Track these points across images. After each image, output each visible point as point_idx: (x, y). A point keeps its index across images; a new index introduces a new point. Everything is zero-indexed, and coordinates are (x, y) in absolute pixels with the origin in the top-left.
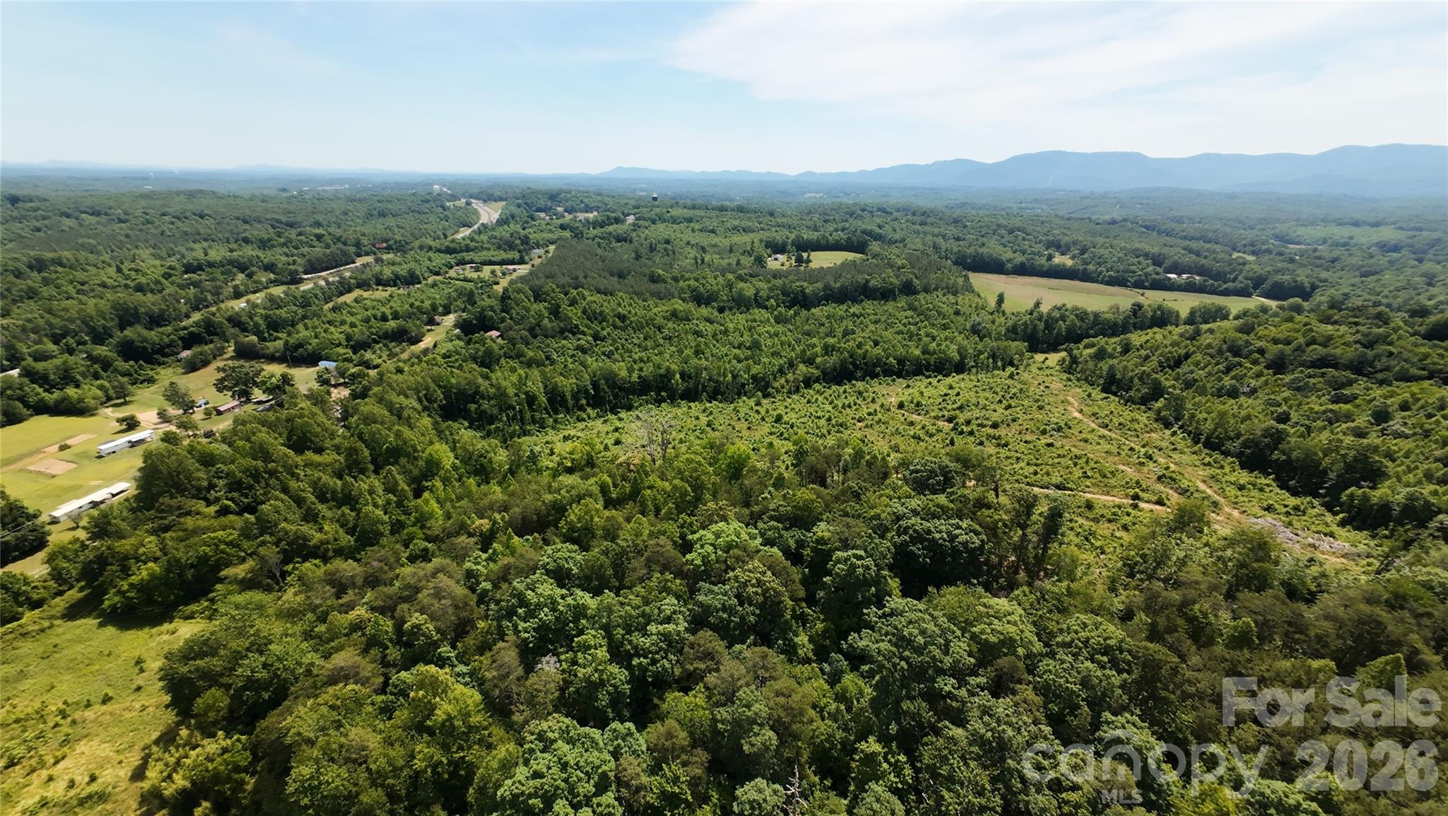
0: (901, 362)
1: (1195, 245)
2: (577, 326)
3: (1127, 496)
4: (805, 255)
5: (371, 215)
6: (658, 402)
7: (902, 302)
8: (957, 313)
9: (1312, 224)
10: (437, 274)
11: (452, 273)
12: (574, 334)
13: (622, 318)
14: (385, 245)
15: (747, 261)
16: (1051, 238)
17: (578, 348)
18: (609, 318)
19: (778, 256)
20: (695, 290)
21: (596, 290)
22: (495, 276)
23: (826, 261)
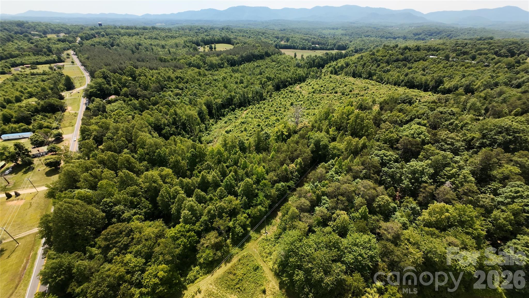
0: (291, 79)
2: (166, 85)
4: (213, 45)
7: (268, 59)
10: (3, 73)
13: (181, 78)
15: (191, 50)
17: (177, 95)
18: (174, 79)
19: (199, 47)
20: (190, 63)
21: (147, 68)
22: (55, 70)
23: (222, 48)
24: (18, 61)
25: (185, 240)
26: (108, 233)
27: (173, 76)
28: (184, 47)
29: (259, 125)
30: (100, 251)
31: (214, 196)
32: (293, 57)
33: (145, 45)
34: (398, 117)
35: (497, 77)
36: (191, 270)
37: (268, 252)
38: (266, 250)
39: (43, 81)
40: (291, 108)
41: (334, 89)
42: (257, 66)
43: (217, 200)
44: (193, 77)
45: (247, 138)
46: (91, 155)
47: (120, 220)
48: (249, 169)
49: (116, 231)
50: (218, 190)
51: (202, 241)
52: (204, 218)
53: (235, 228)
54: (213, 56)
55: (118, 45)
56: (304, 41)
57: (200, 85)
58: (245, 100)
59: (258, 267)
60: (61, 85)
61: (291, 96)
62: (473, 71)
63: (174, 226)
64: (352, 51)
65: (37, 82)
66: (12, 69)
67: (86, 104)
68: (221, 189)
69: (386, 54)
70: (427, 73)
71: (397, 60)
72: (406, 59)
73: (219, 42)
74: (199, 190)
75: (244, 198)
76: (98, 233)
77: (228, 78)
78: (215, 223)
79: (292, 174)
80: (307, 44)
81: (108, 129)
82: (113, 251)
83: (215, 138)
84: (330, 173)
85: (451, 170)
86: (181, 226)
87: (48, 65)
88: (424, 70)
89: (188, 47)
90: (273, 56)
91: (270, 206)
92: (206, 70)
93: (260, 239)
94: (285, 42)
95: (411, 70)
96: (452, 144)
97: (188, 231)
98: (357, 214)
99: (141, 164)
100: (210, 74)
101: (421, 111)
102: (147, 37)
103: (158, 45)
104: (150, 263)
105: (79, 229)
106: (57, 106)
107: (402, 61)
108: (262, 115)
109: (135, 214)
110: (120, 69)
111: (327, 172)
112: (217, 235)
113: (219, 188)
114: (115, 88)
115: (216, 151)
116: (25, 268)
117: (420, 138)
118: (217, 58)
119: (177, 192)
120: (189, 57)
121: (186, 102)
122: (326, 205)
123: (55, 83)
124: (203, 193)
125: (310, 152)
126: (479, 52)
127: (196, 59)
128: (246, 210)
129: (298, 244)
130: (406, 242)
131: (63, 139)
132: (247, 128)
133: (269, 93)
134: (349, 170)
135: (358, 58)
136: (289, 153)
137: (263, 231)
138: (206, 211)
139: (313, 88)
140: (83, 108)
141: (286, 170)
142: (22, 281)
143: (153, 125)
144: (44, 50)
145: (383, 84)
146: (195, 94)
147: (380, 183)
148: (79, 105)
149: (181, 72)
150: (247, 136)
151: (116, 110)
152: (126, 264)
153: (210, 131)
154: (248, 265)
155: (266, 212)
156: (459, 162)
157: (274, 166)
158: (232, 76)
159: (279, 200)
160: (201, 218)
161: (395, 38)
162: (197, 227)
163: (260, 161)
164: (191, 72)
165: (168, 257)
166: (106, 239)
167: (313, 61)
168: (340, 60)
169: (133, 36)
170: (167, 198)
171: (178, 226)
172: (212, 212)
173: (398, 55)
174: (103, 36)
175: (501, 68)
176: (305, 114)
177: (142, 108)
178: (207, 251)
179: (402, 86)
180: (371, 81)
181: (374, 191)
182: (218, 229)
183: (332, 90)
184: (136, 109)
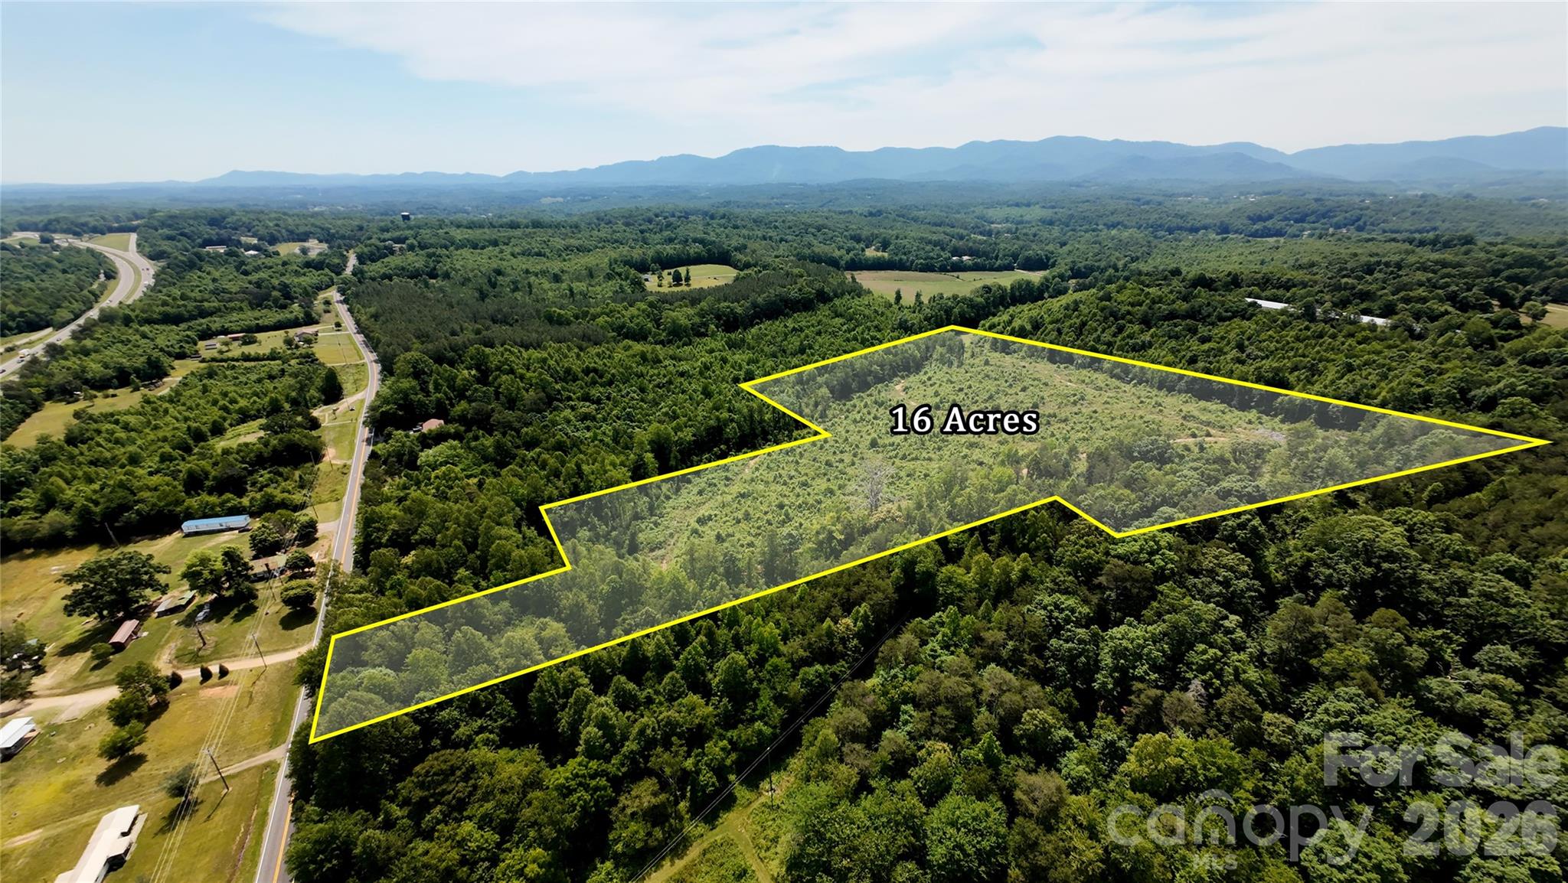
2: (559, 392)
4: (682, 270)
7: (824, 310)
10: (181, 356)
11: (205, 351)
12: (561, 402)
13: (597, 373)
16: (851, 233)
17: (585, 417)
18: (581, 375)
19: (646, 276)
20: (623, 326)
21: (516, 343)
22: (297, 347)
23: (707, 277)
24: (216, 323)
25: (587, 797)
26: (428, 772)
27: (577, 367)
28: (609, 277)
29: (781, 506)
30: (405, 811)
31: (657, 692)
32: (892, 301)
33: (513, 275)
34: (1118, 500)
35: (1440, 374)
36: (595, 868)
37: (772, 835)
38: (768, 832)
39: (271, 377)
40: (870, 453)
41: (991, 397)
42: (794, 329)
43: (661, 704)
44: (626, 368)
45: (750, 539)
46: (388, 585)
47: (449, 743)
48: (743, 628)
49: (444, 767)
50: (666, 680)
51: (623, 800)
52: (630, 746)
53: (698, 772)
54: (681, 307)
55: (447, 276)
56: (928, 248)
57: (643, 390)
58: (753, 429)
59: (744, 872)
60: (313, 392)
61: (875, 418)
62: (1378, 353)
63: (563, 763)
64: (1062, 277)
65: (259, 381)
66: (201, 344)
67: (368, 441)
68: (672, 678)
69: (1142, 297)
70: (1248, 356)
71: (1172, 316)
72: (1193, 314)
73: (698, 260)
74: (623, 679)
75: (725, 700)
76: (403, 771)
77: (716, 367)
78: (653, 759)
79: (844, 644)
80: (939, 256)
81: (422, 514)
82: (436, 812)
83: (671, 535)
84: (929, 646)
85: (1204, 652)
86: (580, 764)
87: (281, 333)
88: (1241, 347)
89: (620, 275)
90: (837, 302)
91: (785, 723)
92: (662, 343)
93: (756, 805)
94: (877, 250)
95: (1206, 346)
96: (1226, 583)
97: (593, 777)
98: (975, 753)
99: (496, 609)
100: (673, 358)
101: (1181, 486)
102: (517, 250)
103: (544, 273)
104: (508, 845)
105: (369, 758)
106: (306, 448)
107: (1184, 317)
108: (793, 473)
109: (482, 730)
110: (452, 349)
111: (924, 643)
112: (657, 787)
113: (670, 674)
114: (439, 400)
115: (668, 579)
116: (242, 846)
117: (1152, 563)
118: (690, 311)
119: (574, 683)
120: (619, 307)
121: (607, 440)
122: (908, 728)
123: (302, 388)
124: (631, 686)
125: (891, 590)
126: (1402, 294)
127: (636, 312)
128: (727, 730)
129: (825, 816)
130: (1070, 822)
131: (318, 535)
132: (751, 511)
133: (820, 408)
134: (977, 640)
135: (1067, 308)
136: (841, 590)
137: (765, 785)
138: (635, 730)
139: (937, 394)
140: (363, 452)
141: (830, 634)
142: (237, 874)
143: (524, 504)
144: (276, 293)
145: (1129, 383)
146: (630, 417)
147: (1043, 677)
148: (352, 444)
149: (598, 355)
150: (749, 533)
151: (442, 464)
152: (461, 844)
153: (661, 516)
154: (722, 865)
155: (775, 736)
156: (1232, 632)
157: (802, 621)
158: (724, 361)
159: (806, 709)
160: (623, 746)
161: (1194, 230)
162: (614, 766)
163: (772, 605)
164: (624, 353)
165: (549, 832)
166: (422, 785)
167: (946, 311)
168: (1020, 307)
169: (483, 248)
170: (551, 695)
171: (572, 763)
172: (649, 731)
173: (1174, 302)
174: (411, 248)
175: (1457, 346)
176: (902, 474)
177: (501, 459)
178: (633, 826)
179: (1180, 392)
180: (1096, 375)
181: (1018, 698)
182: (658, 775)
183: (986, 401)
184: (486, 459)
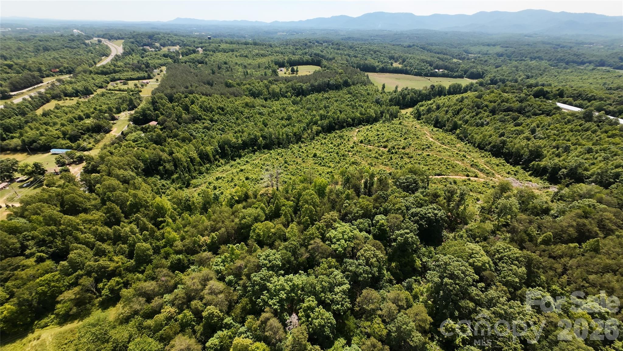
0: (353, 120)
1: (441, 56)
2: (200, 116)
3: (464, 175)
4: (295, 68)
5: (39, 50)
6: (254, 152)
7: (345, 90)
8: (368, 94)
9: (475, 45)
10: (101, 87)
11: (110, 86)
12: (200, 120)
13: (222, 109)
14: (58, 70)
15: (269, 72)
16: (390, 55)
19: (282, 69)
20: (251, 90)
22: (138, 87)
23: (305, 71)
24: (117, 76)
28: (266, 68)
31: (114, 251)
32: (380, 89)
33: (230, 65)
36: (47, 316)
42: (326, 98)
44: (236, 109)
51: (65, 293)
54: (280, 83)
55: (206, 63)
56: (423, 64)
57: (238, 119)
60: (124, 106)
66: (110, 83)
69: (498, 98)
71: (509, 110)
72: (520, 110)
77: (279, 112)
80: (428, 68)
88: (533, 131)
89: (270, 67)
90: (352, 87)
92: (266, 99)
94: (399, 64)
95: (515, 128)
100: (263, 106)
102: (239, 54)
103: (242, 64)
107: (515, 111)
118: (282, 86)
121: (205, 138)
131: (85, 161)
135: (457, 100)
140: (121, 131)
143: (149, 161)
144: (143, 66)
148: (124, 127)
164: (241, 102)
168: (441, 97)
169: (228, 52)
173: (514, 102)
178: (66, 304)
184: (152, 140)
